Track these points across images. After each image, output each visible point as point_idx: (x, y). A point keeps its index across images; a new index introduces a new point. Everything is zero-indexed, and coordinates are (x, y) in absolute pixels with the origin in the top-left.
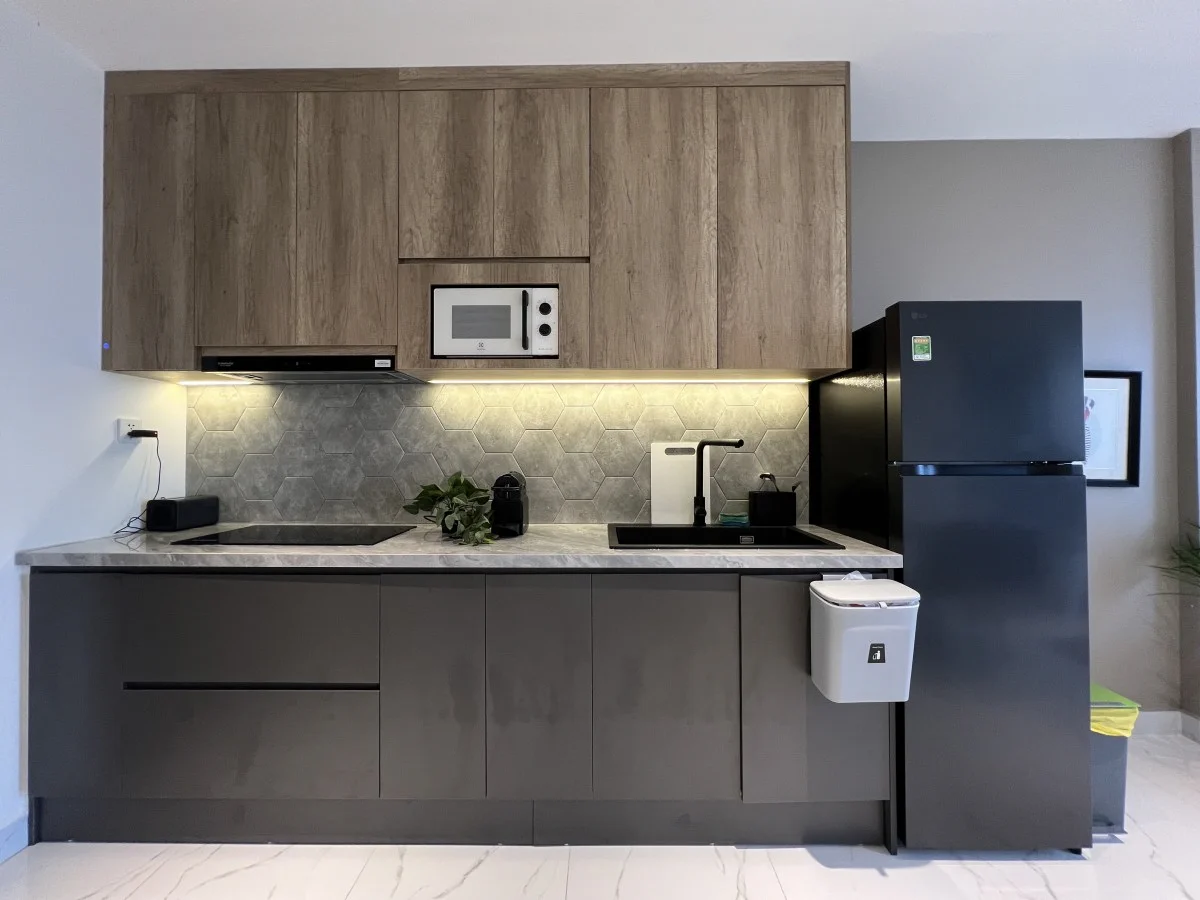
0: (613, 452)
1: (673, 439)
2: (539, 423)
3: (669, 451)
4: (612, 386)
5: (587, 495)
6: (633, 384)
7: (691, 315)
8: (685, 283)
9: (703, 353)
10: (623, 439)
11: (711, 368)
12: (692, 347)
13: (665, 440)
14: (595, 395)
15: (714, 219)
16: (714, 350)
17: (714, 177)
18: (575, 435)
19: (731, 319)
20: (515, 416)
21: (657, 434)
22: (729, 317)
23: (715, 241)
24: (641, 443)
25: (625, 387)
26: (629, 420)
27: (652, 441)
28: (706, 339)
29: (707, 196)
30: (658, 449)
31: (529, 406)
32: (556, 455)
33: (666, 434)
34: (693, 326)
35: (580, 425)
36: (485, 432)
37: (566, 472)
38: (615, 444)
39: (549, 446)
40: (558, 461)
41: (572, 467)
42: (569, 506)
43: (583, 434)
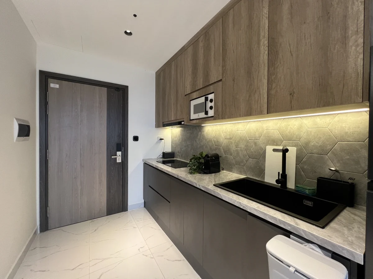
0: (251, 149)
1: (277, 145)
2: (228, 137)
3: (275, 150)
4: (252, 122)
5: (242, 164)
6: (260, 121)
7: (256, 91)
8: (253, 78)
9: (260, 107)
10: (255, 144)
11: (264, 114)
12: (256, 106)
13: (273, 145)
14: (245, 127)
15: (266, 42)
16: (266, 106)
17: (267, 22)
18: (239, 141)
19: (274, 88)
20: (222, 134)
21: (269, 142)
22: (273, 87)
23: (267, 52)
24: (262, 146)
25: (256, 123)
26: (258, 136)
27: (267, 145)
28: (262, 101)
29: (263, 33)
30: (269, 149)
31: (226, 131)
32: (233, 148)
33: (274, 142)
34: (256, 96)
35: (241, 138)
36: (215, 140)
37: (236, 155)
38: (252, 146)
39: (231, 145)
40: (234, 151)
41: (238, 153)
42: (236, 168)
43: (241, 141)
